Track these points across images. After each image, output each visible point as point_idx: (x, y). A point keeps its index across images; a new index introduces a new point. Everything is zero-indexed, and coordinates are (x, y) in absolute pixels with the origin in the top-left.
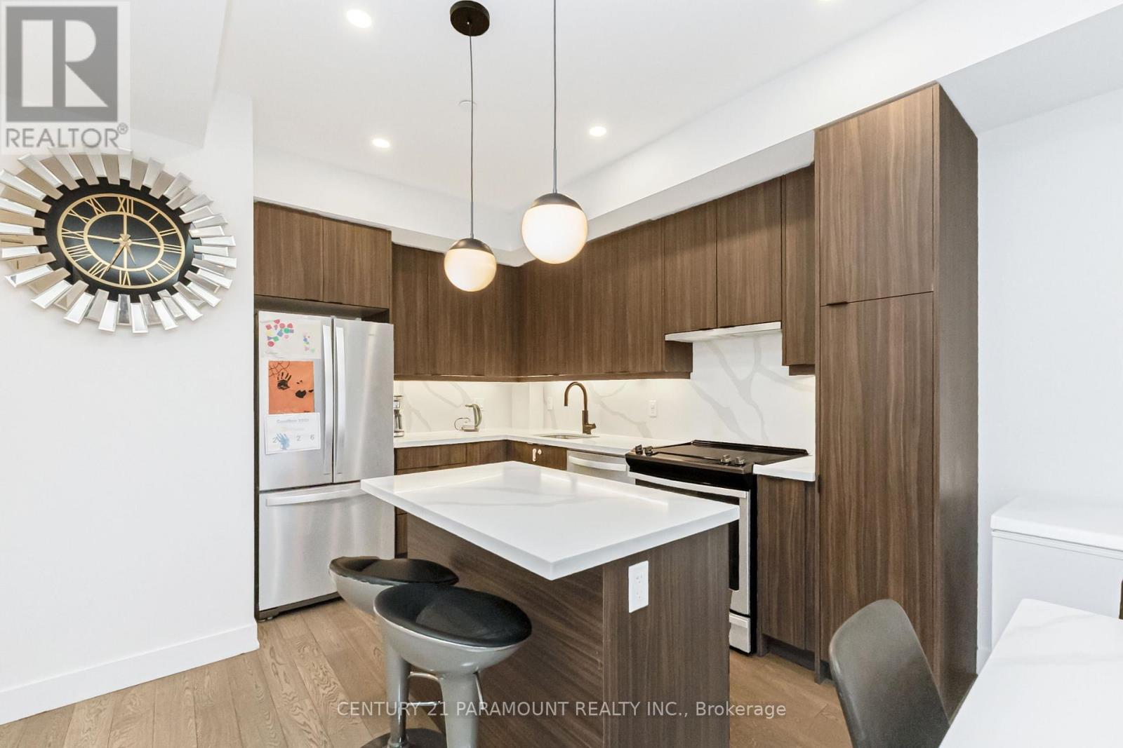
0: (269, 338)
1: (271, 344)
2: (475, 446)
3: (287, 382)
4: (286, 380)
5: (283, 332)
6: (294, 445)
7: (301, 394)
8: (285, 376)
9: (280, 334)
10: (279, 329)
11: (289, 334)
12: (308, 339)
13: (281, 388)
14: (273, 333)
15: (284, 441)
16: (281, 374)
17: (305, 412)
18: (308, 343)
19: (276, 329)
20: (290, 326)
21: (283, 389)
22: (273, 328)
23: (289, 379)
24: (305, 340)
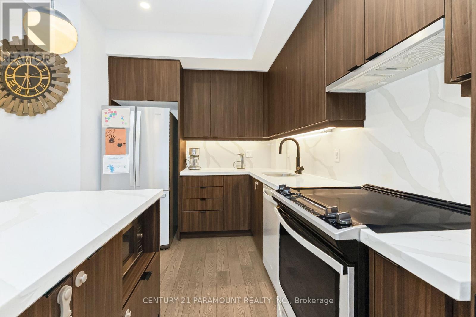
0: (106, 118)
1: (107, 121)
2: (229, 177)
3: (113, 139)
4: (113, 138)
5: (112, 115)
6: (116, 171)
7: (120, 145)
8: (112, 136)
9: (111, 116)
10: (110, 114)
11: (115, 116)
12: (123, 118)
13: (111, 142)
14: (108, 116)
15: (112, 168)
16: (111, 135)
17: (122, 154)
18: (123, 120)
19: (109, 114)
20: (115, 112)
21: (112, 143)
22: (108, 113)
23: (114, 138)
24: (122, 118)
